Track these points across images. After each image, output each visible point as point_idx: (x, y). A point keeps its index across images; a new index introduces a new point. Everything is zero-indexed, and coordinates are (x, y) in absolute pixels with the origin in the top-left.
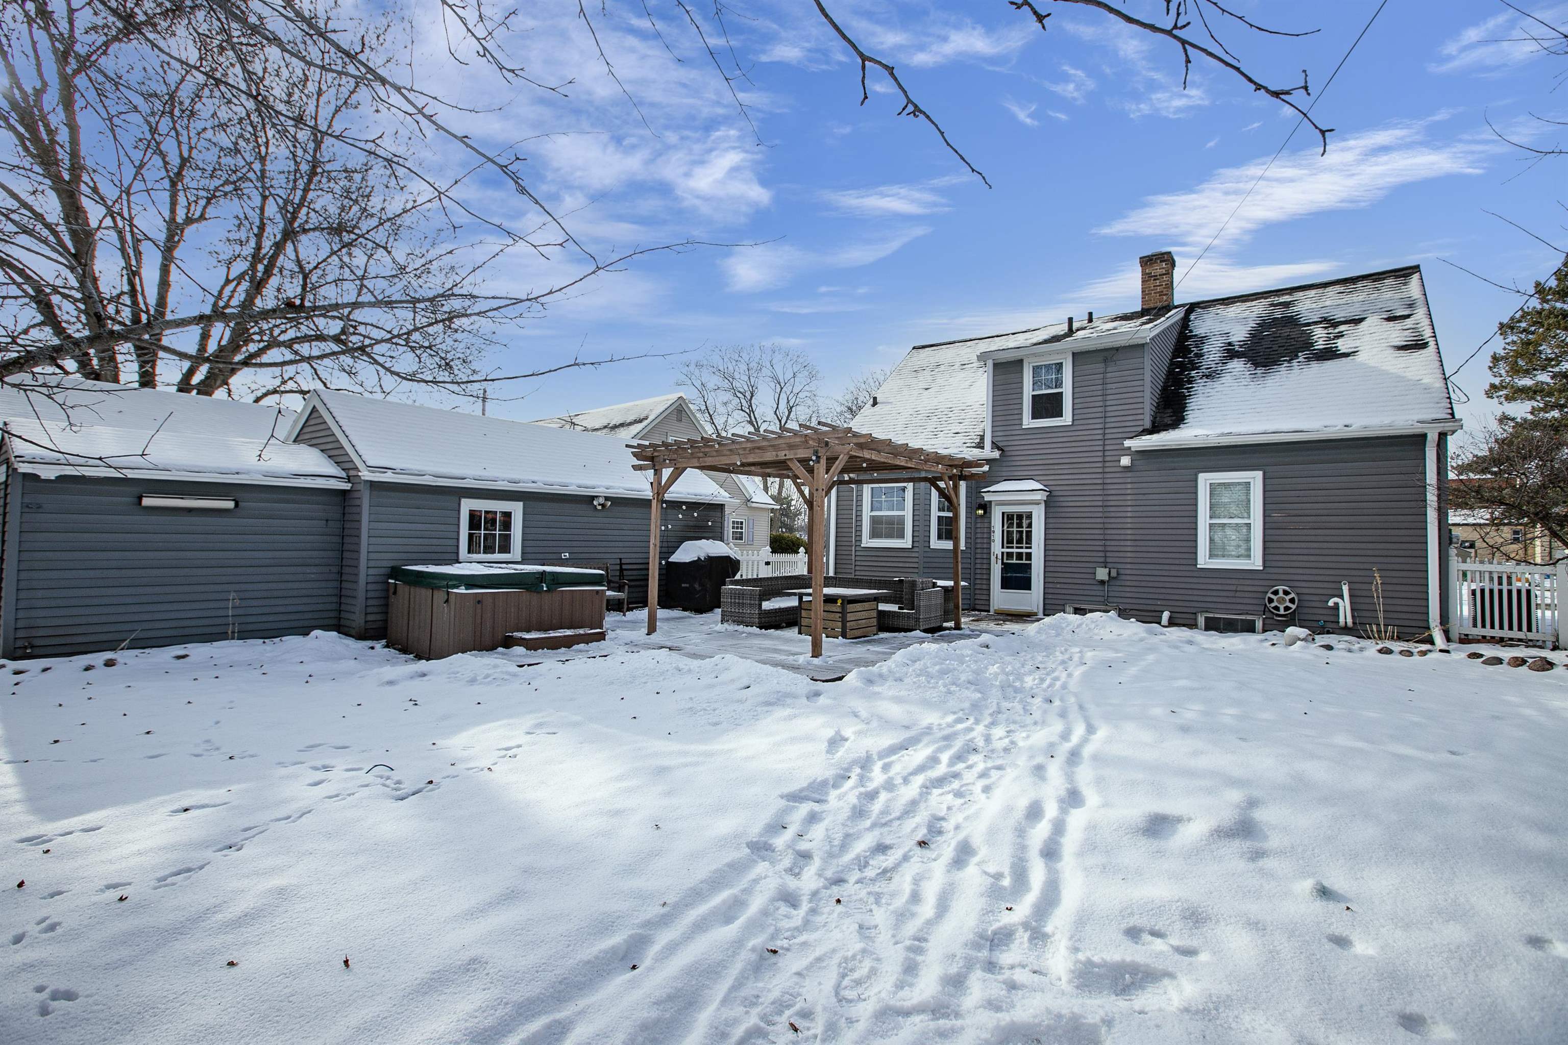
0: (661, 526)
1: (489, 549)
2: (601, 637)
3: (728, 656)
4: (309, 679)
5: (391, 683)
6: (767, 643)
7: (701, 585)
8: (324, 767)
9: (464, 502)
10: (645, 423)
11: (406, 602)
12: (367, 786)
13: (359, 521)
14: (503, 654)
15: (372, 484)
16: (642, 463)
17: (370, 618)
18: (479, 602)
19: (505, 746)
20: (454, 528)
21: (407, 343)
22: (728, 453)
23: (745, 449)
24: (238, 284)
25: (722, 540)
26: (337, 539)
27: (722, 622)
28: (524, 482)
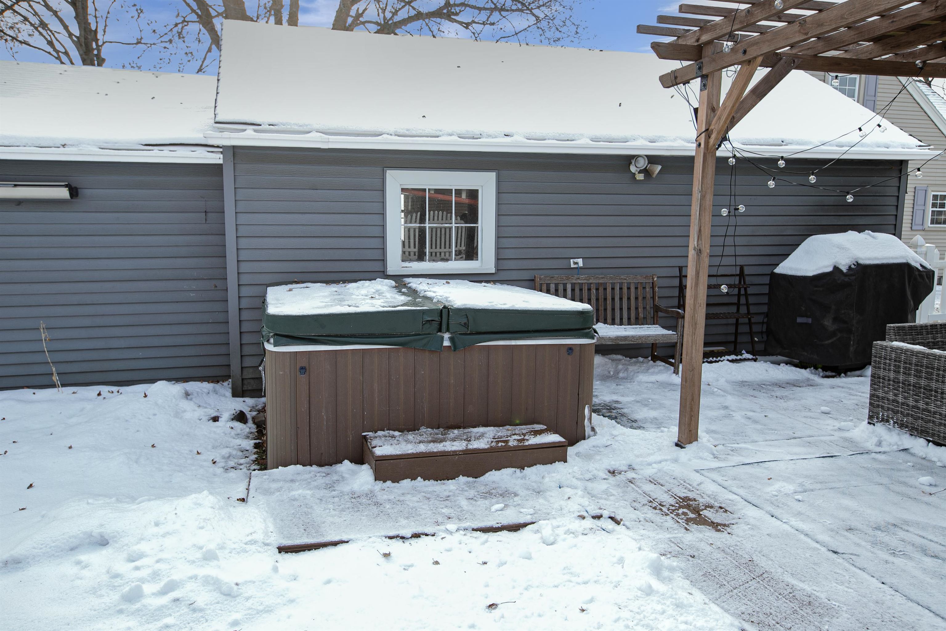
1: (440, 253)
2: (558, 453)
9: (391, 174)
16: (676, 66)
17: (248, 362)
20: (376, 220)
25: (894, 229)
27: (872, 419)
28: (489, 136)
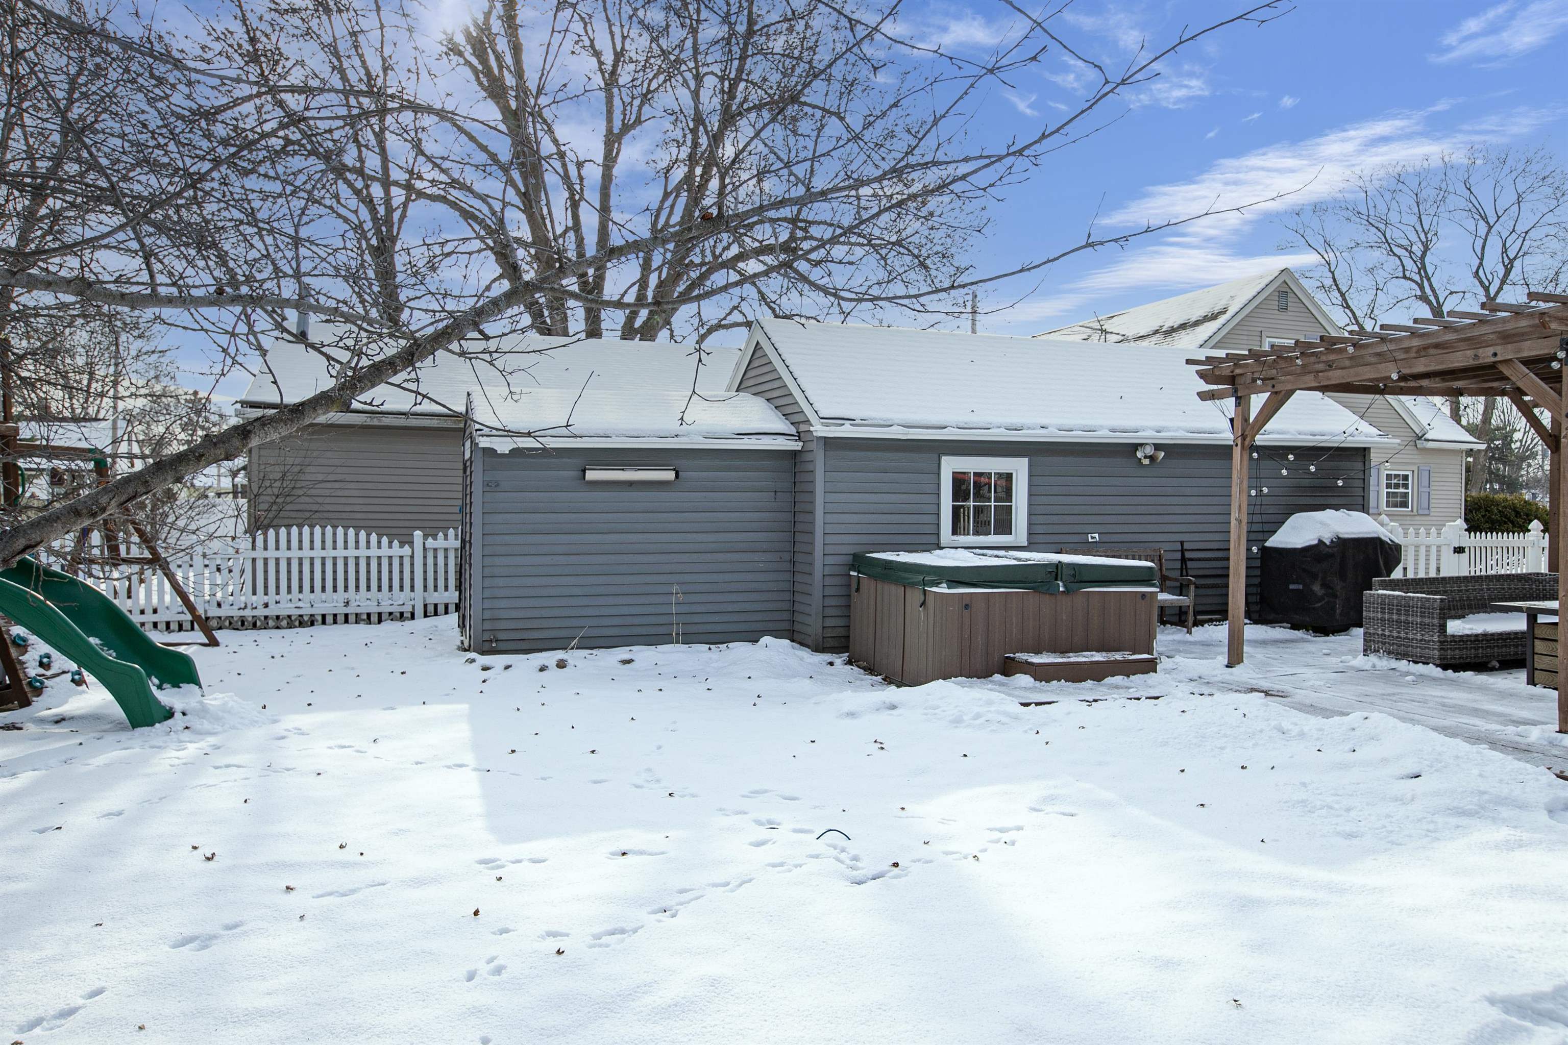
0: (1250, 488)
1: (981, 528)
2: (1150, 666)
3: (1376, 716)
4: (758, 701)
5: (851, 715)
6: (1458, 696)
7: (1324, 585)
8: (769, 822)
9: (945, 460)
10: (1222, 319)
11: (872, 602)
12: (817, 857)
13: (812, 492)
14: (1002, 684)
15: (830, 443)
16: (1215, 387)
17: (829, 622)
18: (967, 606)
19: (998, 826)
20: (932, 499)
21: (869, 241)
22: (1373, 360)
23: (1407, 350)
24: (677, 196)
25: (1364, 508)
26: (789, 516)
27: (1366, 652)
28: (1029, 428)
